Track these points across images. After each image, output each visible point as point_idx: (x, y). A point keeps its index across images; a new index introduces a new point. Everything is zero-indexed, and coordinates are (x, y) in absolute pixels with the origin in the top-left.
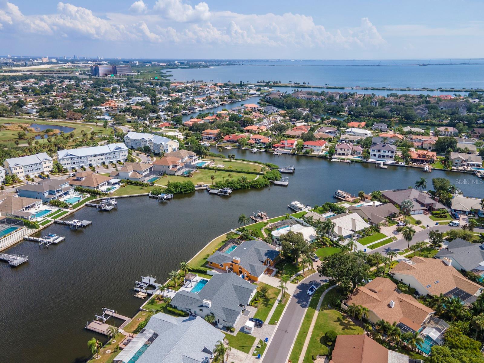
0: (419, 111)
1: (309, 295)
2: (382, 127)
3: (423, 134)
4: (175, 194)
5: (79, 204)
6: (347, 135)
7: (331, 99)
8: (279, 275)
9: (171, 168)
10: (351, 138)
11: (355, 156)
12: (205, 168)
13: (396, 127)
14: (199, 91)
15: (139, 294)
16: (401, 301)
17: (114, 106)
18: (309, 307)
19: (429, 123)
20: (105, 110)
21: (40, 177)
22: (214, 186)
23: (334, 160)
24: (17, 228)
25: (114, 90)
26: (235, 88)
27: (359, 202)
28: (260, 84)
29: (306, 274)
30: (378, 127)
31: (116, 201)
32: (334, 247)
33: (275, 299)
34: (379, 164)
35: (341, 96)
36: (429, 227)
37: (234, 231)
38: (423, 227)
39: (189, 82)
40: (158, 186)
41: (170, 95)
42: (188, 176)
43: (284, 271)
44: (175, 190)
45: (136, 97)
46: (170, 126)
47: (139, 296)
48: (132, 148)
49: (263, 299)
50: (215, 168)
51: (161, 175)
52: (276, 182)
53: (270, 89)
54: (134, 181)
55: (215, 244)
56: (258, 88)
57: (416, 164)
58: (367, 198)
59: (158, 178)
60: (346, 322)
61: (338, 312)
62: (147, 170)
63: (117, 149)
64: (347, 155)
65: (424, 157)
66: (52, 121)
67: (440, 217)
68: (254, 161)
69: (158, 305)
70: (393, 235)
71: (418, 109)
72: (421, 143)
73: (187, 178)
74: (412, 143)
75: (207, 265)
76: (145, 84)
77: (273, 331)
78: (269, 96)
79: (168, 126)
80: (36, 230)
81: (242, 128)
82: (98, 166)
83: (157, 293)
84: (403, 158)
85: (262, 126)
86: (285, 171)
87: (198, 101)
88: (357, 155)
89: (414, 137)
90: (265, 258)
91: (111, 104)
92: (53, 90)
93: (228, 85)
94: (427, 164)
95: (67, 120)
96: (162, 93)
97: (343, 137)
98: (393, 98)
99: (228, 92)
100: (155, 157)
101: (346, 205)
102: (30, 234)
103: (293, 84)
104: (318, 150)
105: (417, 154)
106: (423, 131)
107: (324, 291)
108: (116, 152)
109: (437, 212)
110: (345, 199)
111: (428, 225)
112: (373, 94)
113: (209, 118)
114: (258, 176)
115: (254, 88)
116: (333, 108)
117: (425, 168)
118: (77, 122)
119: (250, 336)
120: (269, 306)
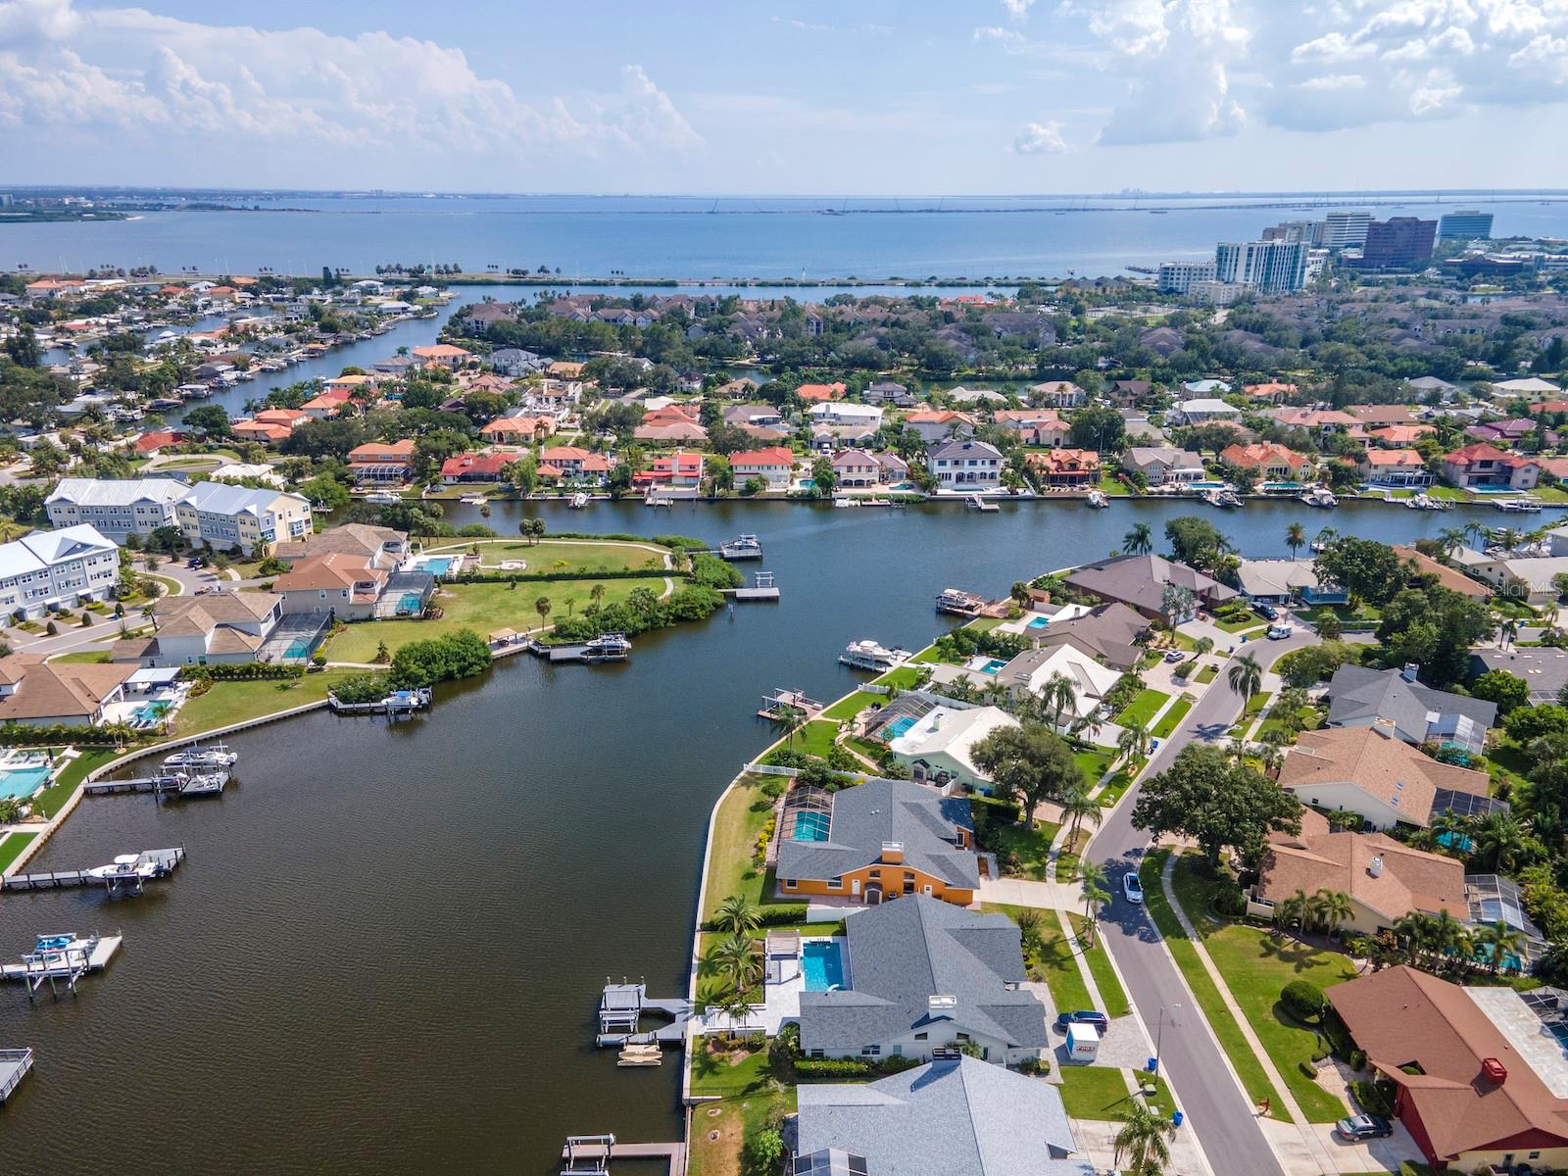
1: (1136, 904)
2: (895, 394)
3: (1011, 407)
5: (56, 792)
6: (824, 425)
8: (1013, 869)
9: (351, 594)
10: (846, 433)
11: (892, 485)
12: (464, 579)
14: (173, 307)
15: (633, 1054)
16: (1382, 854)
18: (1164, 936)
23: (839, 503)
26: (309, 292)
27: (1024, 614)
28: (392, 276)
29: (1075, 846)
30: (882, 394)
31: (226, 751)
33: (1061, 940)
34: (972, 500)
36: (1234, 651)
37: (755, 768)
38: (1221, 654)
39: (99, 272)
40: (342, 668)
42: (427, 616)
43: (1013, 854)
44: (429, 671)
46: (179, 445)
47: (638, 1060)
50: (503, 575)
52: (741, 593)
53: (441, 295)
54: (237, 664)
55: (736, 824)
56: (395, 290)
57: (1062, 490)
58: (1041, 600)
60: (1290, 949)
61: (1249, 929)
62: (270, 614)
64: (870, 483)
65: (1074, 466)
67: (1238, 620)
68: (610, 535)
69: (738, 1067)
70: (1180, 691)
71: (946, 337)
72: (1033, 431)
75: (780, 895)
77: (1139, 1031)
78: (475, 316)
79: (170, 443)
83: (693, 1029)
85: (544, 417)
86: (736, 553)
88: (896, 479)
89: (999, 416)
90: (952, 829)
94: (1087, 486)
100: (225, 564)
104: (779, 479)
105: (1053, 460)
106: (1002, 398)
107: (1160, 882)
109: (1225, 608)
110: (976, 613)
111: (1229, 645)
112: (787, 298)
113: (321, 405)
114: (668, 580)
115: (381, 290)
117: (1090, 497)
119: (1100, 1069)
120: (1067, 964)
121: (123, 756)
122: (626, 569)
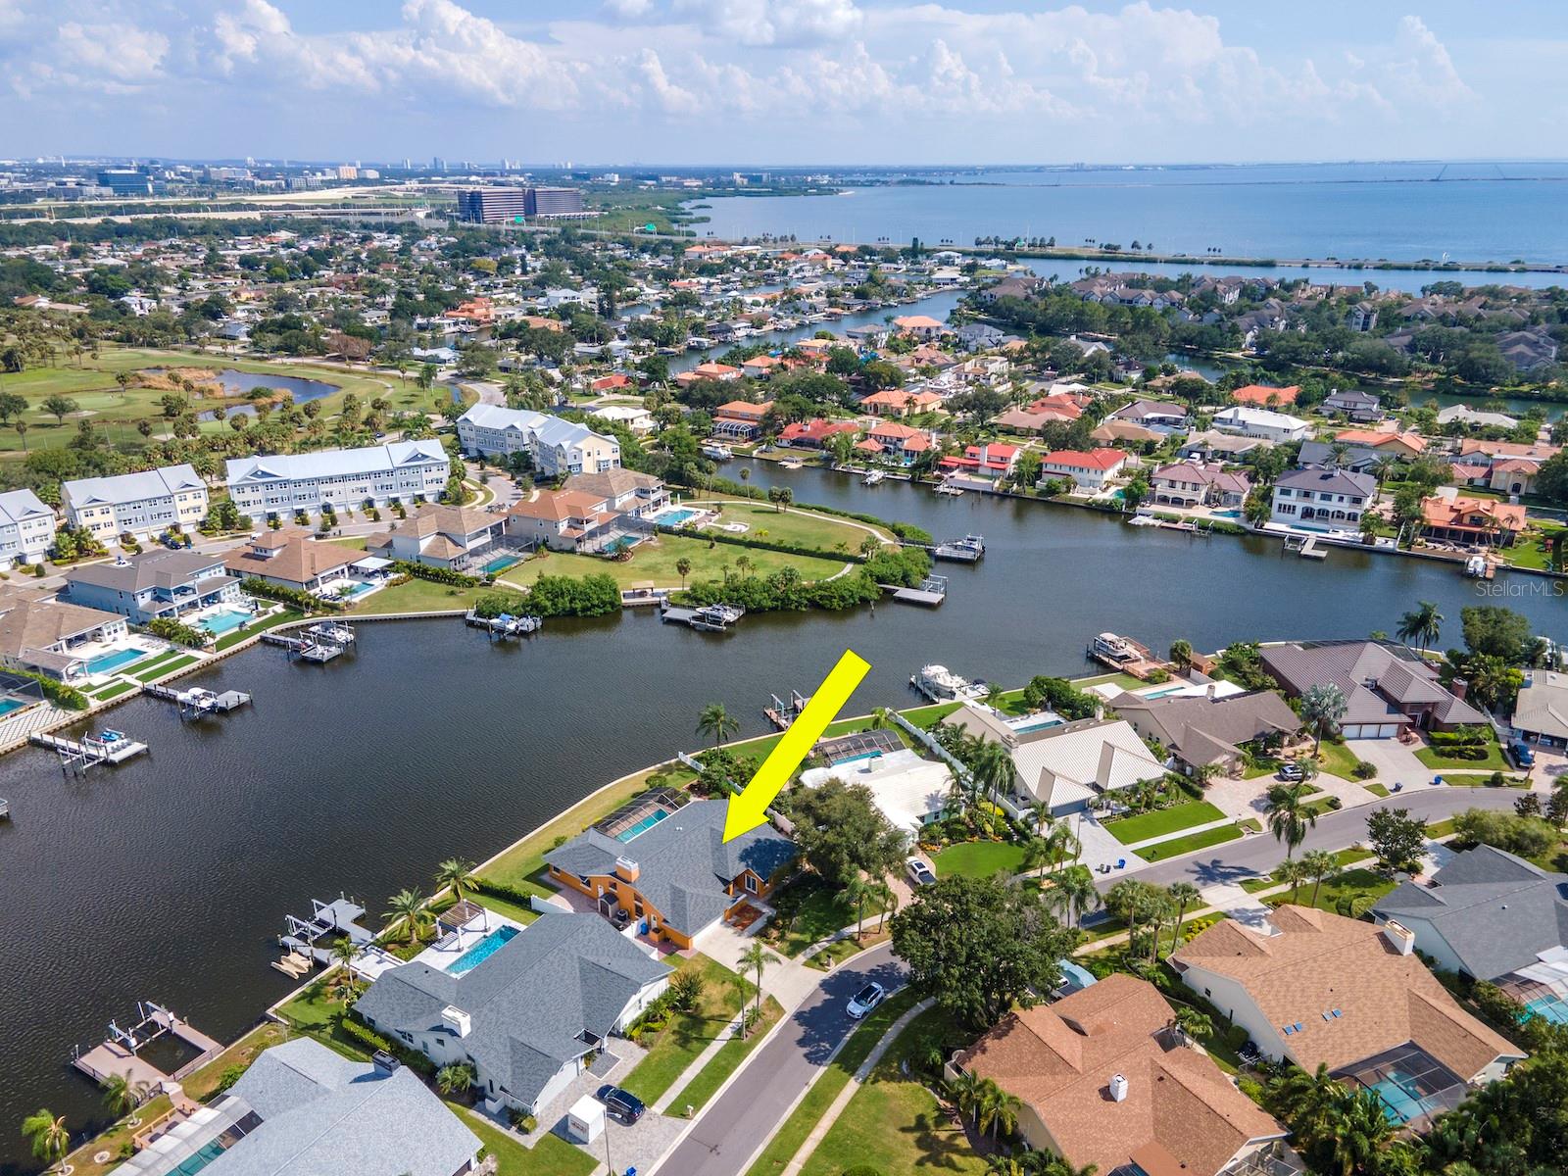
0: (1521, 348)
1: (853, 1020)
2: (1359, 406)
3: (1509, 436)
4: (551, 616)
5: (243, 634)
6: (1212, 432)
7: (1206, 301)
8: (775, 933)
9: (563, 527)
10: (1227, 443)
11: (1219, 509)
12: (683, 533)
13: (1415, 408)
14: (771, 271)
15: (289, 961)
16: (1161, 1079)
17: (486, 316)
18: (834, 1062)
19: (1551, 394)
20: (453, 329)
21: (164, 540)
22: (686, 596)
24: (21, 704)
25: (505, 266)
26: (894, 261)
27: (1168, 680)
28: (984, 248)
29: (873, 937)
30: (1341, 404)
32: (1011, 843)
33: (722, 1020)
34: (1300, 541)
35: (1246, 291)
36: (1402, 791)
37: (688, 759)
38: (1378, 790)
39: (750, 239)
40: (506, 587)
41: (674, 283)
42: (613, 559)
43: (796, 920)
44: (554, 604)
45: (563, 287)
46: (626, 386)
47: (286, 967)
48: (481, 458)
49: (681, 1019)
50: (715, 534)
51: (528, 549)
52: (903, 592)
54: (432, 567)
56: (969, 261)
57: (1440, 547)
58: (1199, 668)
60: (943, 1135)
61: (928, 1094)
62: (484, 532)
63: (415, 458)
64: (1191, 503)
65: (1477, 521)
66: (283, 364)
67: (1461, 754)
71: (1517, 342)
72: (1485, 470)
73: (611, 563)
74: (1448, 469)
75: (545, 877)
76: (610, 246)
77: (673, 1138)
79: (621, 384)
80: (76, 715)
81: (855, 398)
82: (349, 513)
84: (1397, 523)
85: (928, 394)
86: (948, 552)
87: (756, 304)
88: (1226, 503)
89: (1467, 444)
90: (738, 869)
91: (477, 311)
92: (329, 266)
93: (872, 252)
94: (1484, 549)
95: (329, 359)
96: (650, 277)
97: (1194, 438)
98: (1439, 299)
99: (863, 275)
100: (537, 487)
101: (1109, 690)
102: (55, 725)
103: (1095, 251)
104: (1092, 483)
105: (1452, 509)
106: (1511, 424)
108: (409, 468)
109: (1451, 736)
110: (1120, 667)
111: (1401, 782)
112: (1367, 285)
113: (759, 363)
114: (850, 566)
115: (957, 261)
116: (1201, 333)
117: (1471, 563)
118: (354, 367)
119: (582, 1154)
120: (695, 1045)
121: (308, 618)
122: (819, 548)
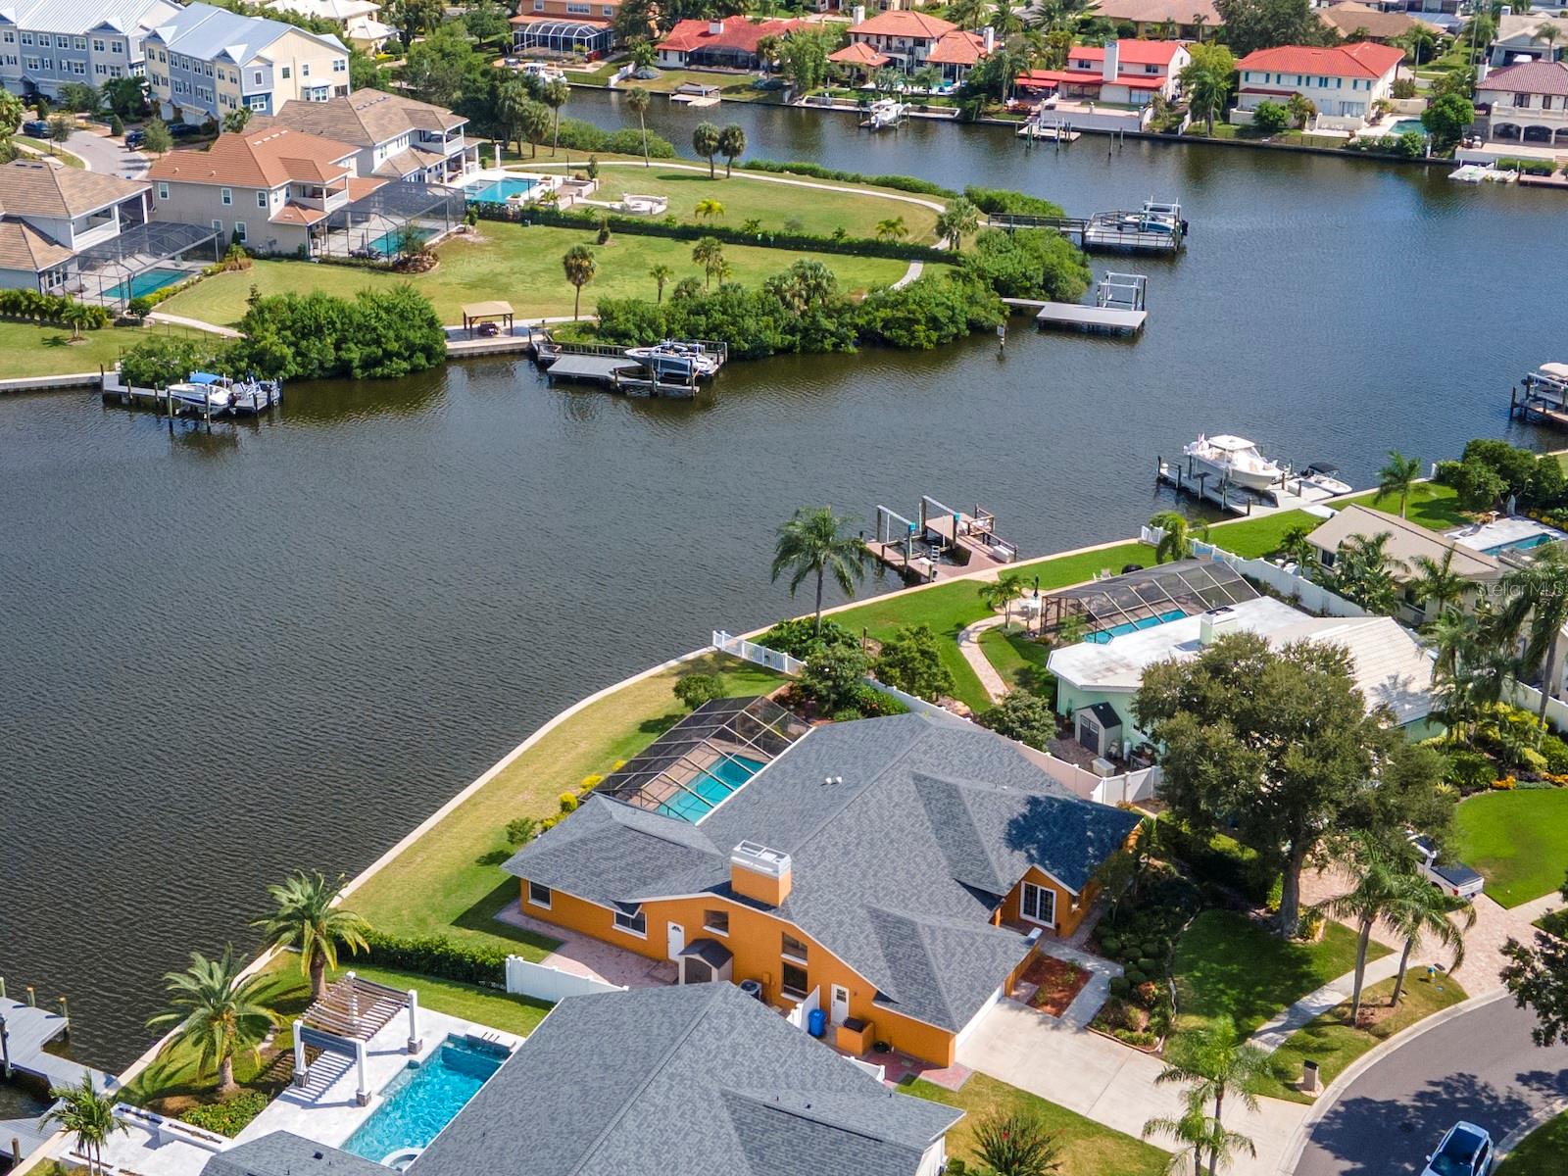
9: (277, 205)
42: (400, 267)
51: (206, 251)
59: (185, 273)
62: (106, 214)
86: (1111, 238)
114: (916, 268)
122: (840, 234)
